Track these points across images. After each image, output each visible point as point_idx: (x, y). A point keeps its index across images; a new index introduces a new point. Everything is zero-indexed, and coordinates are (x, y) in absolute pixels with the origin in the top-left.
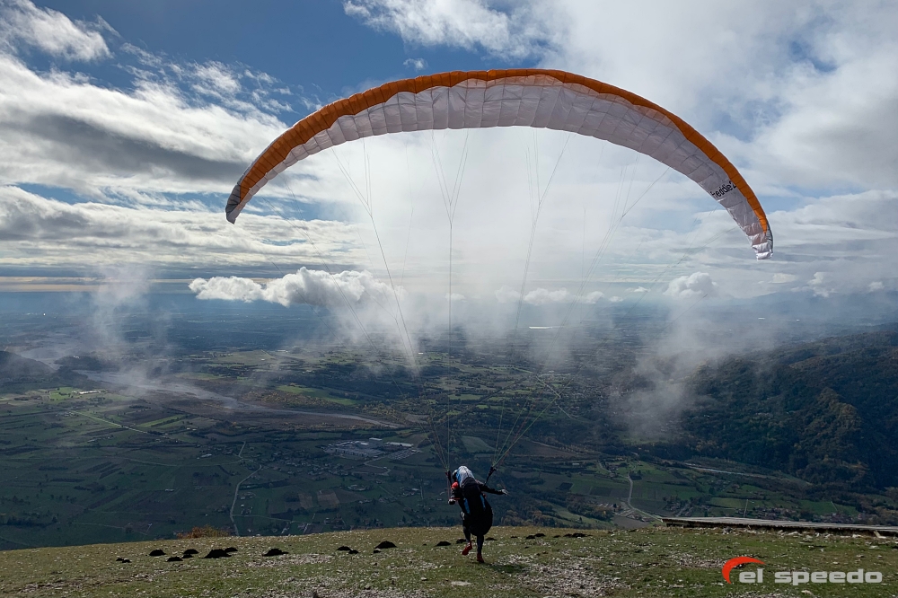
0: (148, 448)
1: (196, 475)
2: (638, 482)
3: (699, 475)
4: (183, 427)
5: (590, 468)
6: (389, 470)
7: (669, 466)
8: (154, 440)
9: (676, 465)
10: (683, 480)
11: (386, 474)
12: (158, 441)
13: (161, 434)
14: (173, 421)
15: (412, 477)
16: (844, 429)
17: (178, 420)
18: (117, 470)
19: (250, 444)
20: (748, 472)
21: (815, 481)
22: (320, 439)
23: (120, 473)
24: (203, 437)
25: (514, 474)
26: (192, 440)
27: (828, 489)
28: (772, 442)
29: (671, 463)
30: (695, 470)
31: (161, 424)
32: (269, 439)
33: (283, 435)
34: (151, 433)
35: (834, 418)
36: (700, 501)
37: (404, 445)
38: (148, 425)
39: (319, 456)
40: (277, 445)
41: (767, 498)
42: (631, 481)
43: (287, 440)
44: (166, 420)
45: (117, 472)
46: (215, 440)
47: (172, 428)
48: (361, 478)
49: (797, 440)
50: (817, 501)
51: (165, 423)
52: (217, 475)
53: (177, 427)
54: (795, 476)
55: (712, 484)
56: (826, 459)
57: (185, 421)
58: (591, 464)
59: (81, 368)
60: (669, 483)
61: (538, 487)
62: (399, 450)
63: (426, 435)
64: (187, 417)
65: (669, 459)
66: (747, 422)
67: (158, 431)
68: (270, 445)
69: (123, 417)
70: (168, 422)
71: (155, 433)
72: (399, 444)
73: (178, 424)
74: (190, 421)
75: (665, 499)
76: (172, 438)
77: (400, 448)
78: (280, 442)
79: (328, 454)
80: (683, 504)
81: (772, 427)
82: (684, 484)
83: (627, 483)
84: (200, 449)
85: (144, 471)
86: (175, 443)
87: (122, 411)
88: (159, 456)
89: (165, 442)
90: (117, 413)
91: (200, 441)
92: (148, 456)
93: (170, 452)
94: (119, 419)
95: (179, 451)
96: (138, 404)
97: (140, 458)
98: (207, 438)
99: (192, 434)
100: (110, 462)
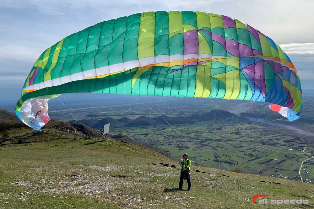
0: (268, 144)
1: (286, 156)
4: (281, 139)
8: (270, 142)
12: (272, 142)
13: (273, 140)
14: (277, 136)
17: (279, 136)
18: (257, 150)
19: (308, 148)
23: (259, 152)
24: (289, 143)
26: (284, 144)
38: (269, 137)
44: (275, 135)
45: (258, 151)
46: (294, 144)
47: (277, 138)
51: (274, 137)
52: (294, 157)
53: (279, 138)
59: (247, 117)
64: (283, 135)
67: (272, 139)
70: (276, 136)
71: (271, 140)
73: (280, 137)
74: (284, 137)
76: (277, 142)
84: (288, 147)
85: (267, 152)
86: (278, 144)
87: (260, 131)
88: (272, 147)
89: (274, 142)
90: (258, 132)
91: (287, 144)
92: (268, 147)
93: (276, 147)
94: (259, 134)
95: (279, 147)
96: (265, 129)
97: (266, 147)
98: (290, 143)
99: (285, 141)
100: (255, 148)
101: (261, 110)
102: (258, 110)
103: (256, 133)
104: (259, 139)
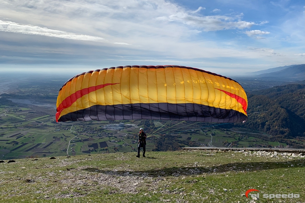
0: (35, 127)
1: (54, 137)
2: (214, 136)
3: (235, 134)
4: (49, 120)
5: (198, 132)
6: (127, 134)
7: (225, 130)
8: (38, 125)
9: (227, 130)
10: (229, 136)
11: (125, 136)
12: (40, 125)
13: (41, 122)
14: (45, 117)
15: (135, 137)
16: (282, 117)
17: (47, 117)
19: (75, 126)
20: (251, 132)
21: (273, 135)
22: (101, 124)
23: (24, 137)
25: (172, 134)
26: (52, 124)
27: (277, 137)
28: (259, 122)
29: (225, 129)
30: (233, 132)
31: (41, 119)
32: (82, 124)
33: (87, 122)
34: (37, 122)
35: (279, 113)
36: (235, 143)
37: (132, 125)
38: (35, 119)
39: (101, 130)
40: (85, 126)
41: (258, 141)
42: (212, 136)
43: (89, 124)
44: (42, 117)
45: (23, 137)
46: (61, 124)
47: (45, 120)
48: (116, 137)
49: (267, 121)
50: (274, 142)
51: (42, 118)
52: (62, 138)
53: (47, 120)
54: (267, 133)
55: (239, 137)
56: (277, 127)
57: (50, 117)
58: (198, 130)
59: (10, 98)
60: (225, 137)
61: (180, 139)
62: (131, 127)
63: (140, 121)
64: (51, 116)
65: (225, 128)
66: (251, 115)
67: (39, 121)
68: (82, 126)
69: (26, 116)
70: (43, 118)
71: (38, 122)
72: (130, 125)
74: (52, 117)
75: (223, 142)
76: (45, 124)
77: (130, 126)
78: (86, 125)
79: (104, 129)
80: (230, 143)
81: (259, 117)
82: (230, 137)
83: (210, 137)
84: (55, 128)
85: (34, 136)
86: (46, 125)
87: (25, 114)
88: (40, 131)
89: (42, 125)
90: (24, 115)
91: (56, 125)
92: (35, 131)
93: (44, 129)
94: (24, 117)
95: (47, 129)
96: (32, 111)
97: (32, 131)
98: (58, 124)
99: (52, 122)
100: (20, 133)
101: (26, 90)
102: (23, 90)
103: (21, 116)
104: (24, 124)
